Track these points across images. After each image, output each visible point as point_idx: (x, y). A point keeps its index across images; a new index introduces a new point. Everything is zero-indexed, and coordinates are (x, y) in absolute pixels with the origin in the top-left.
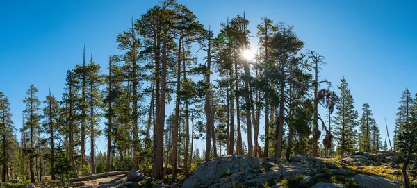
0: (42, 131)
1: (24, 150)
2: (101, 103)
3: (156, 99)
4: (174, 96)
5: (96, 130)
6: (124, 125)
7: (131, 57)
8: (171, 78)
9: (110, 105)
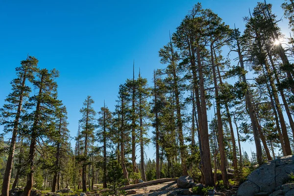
0: (96, 140)
1: (77, 158)
2: (149, 113)
3: (198, 107)
4: (213, 101)
5: (145, 139)
6: (169, 133)
7: (172, 70)
8: (209, 85)
9: (157, 115)
